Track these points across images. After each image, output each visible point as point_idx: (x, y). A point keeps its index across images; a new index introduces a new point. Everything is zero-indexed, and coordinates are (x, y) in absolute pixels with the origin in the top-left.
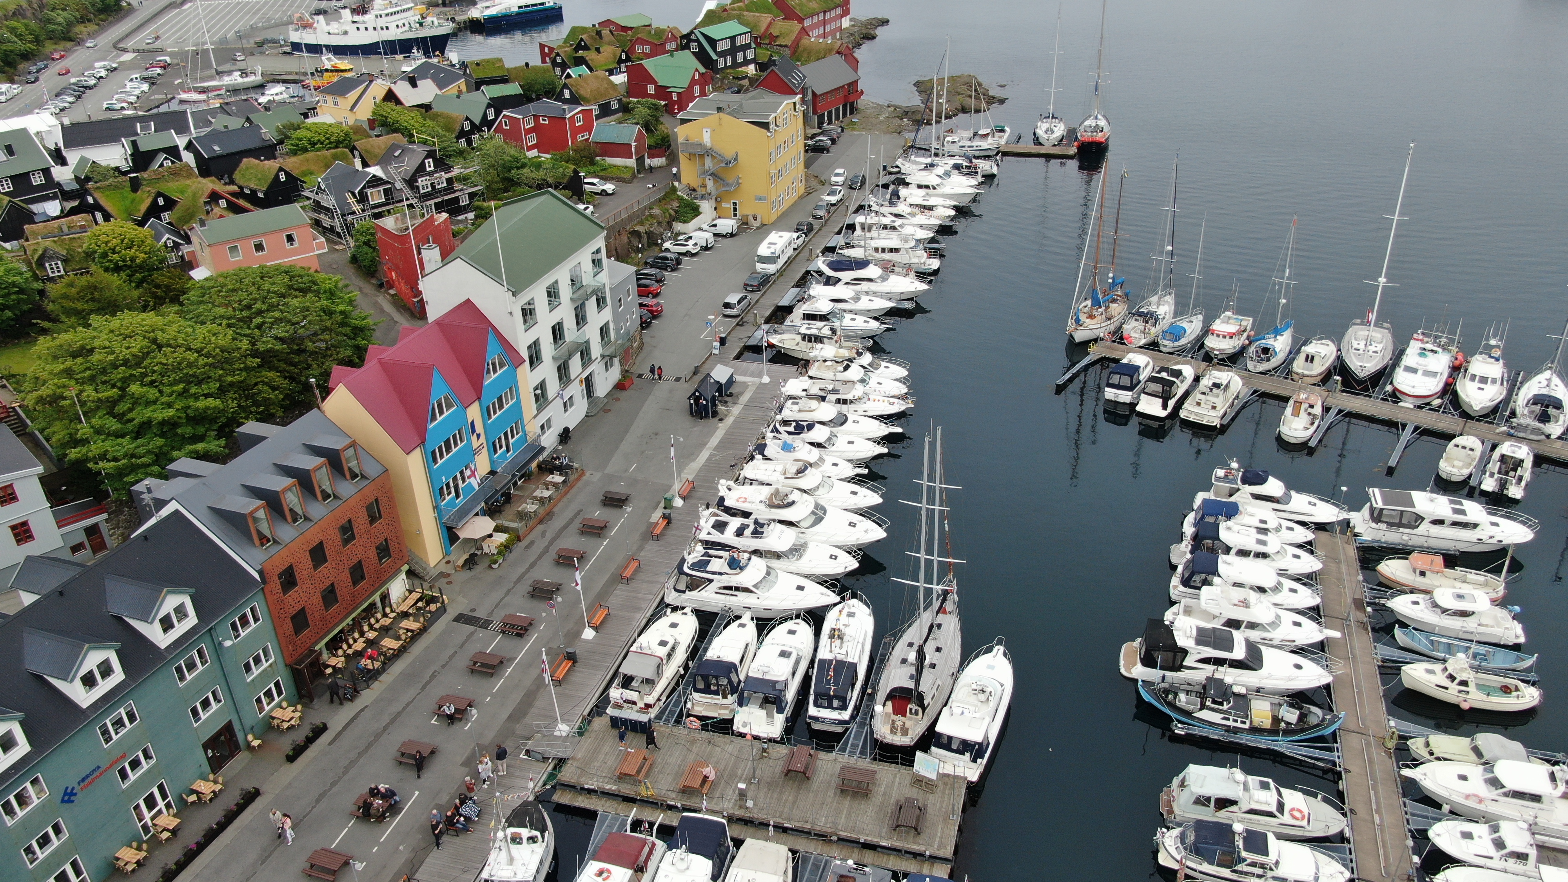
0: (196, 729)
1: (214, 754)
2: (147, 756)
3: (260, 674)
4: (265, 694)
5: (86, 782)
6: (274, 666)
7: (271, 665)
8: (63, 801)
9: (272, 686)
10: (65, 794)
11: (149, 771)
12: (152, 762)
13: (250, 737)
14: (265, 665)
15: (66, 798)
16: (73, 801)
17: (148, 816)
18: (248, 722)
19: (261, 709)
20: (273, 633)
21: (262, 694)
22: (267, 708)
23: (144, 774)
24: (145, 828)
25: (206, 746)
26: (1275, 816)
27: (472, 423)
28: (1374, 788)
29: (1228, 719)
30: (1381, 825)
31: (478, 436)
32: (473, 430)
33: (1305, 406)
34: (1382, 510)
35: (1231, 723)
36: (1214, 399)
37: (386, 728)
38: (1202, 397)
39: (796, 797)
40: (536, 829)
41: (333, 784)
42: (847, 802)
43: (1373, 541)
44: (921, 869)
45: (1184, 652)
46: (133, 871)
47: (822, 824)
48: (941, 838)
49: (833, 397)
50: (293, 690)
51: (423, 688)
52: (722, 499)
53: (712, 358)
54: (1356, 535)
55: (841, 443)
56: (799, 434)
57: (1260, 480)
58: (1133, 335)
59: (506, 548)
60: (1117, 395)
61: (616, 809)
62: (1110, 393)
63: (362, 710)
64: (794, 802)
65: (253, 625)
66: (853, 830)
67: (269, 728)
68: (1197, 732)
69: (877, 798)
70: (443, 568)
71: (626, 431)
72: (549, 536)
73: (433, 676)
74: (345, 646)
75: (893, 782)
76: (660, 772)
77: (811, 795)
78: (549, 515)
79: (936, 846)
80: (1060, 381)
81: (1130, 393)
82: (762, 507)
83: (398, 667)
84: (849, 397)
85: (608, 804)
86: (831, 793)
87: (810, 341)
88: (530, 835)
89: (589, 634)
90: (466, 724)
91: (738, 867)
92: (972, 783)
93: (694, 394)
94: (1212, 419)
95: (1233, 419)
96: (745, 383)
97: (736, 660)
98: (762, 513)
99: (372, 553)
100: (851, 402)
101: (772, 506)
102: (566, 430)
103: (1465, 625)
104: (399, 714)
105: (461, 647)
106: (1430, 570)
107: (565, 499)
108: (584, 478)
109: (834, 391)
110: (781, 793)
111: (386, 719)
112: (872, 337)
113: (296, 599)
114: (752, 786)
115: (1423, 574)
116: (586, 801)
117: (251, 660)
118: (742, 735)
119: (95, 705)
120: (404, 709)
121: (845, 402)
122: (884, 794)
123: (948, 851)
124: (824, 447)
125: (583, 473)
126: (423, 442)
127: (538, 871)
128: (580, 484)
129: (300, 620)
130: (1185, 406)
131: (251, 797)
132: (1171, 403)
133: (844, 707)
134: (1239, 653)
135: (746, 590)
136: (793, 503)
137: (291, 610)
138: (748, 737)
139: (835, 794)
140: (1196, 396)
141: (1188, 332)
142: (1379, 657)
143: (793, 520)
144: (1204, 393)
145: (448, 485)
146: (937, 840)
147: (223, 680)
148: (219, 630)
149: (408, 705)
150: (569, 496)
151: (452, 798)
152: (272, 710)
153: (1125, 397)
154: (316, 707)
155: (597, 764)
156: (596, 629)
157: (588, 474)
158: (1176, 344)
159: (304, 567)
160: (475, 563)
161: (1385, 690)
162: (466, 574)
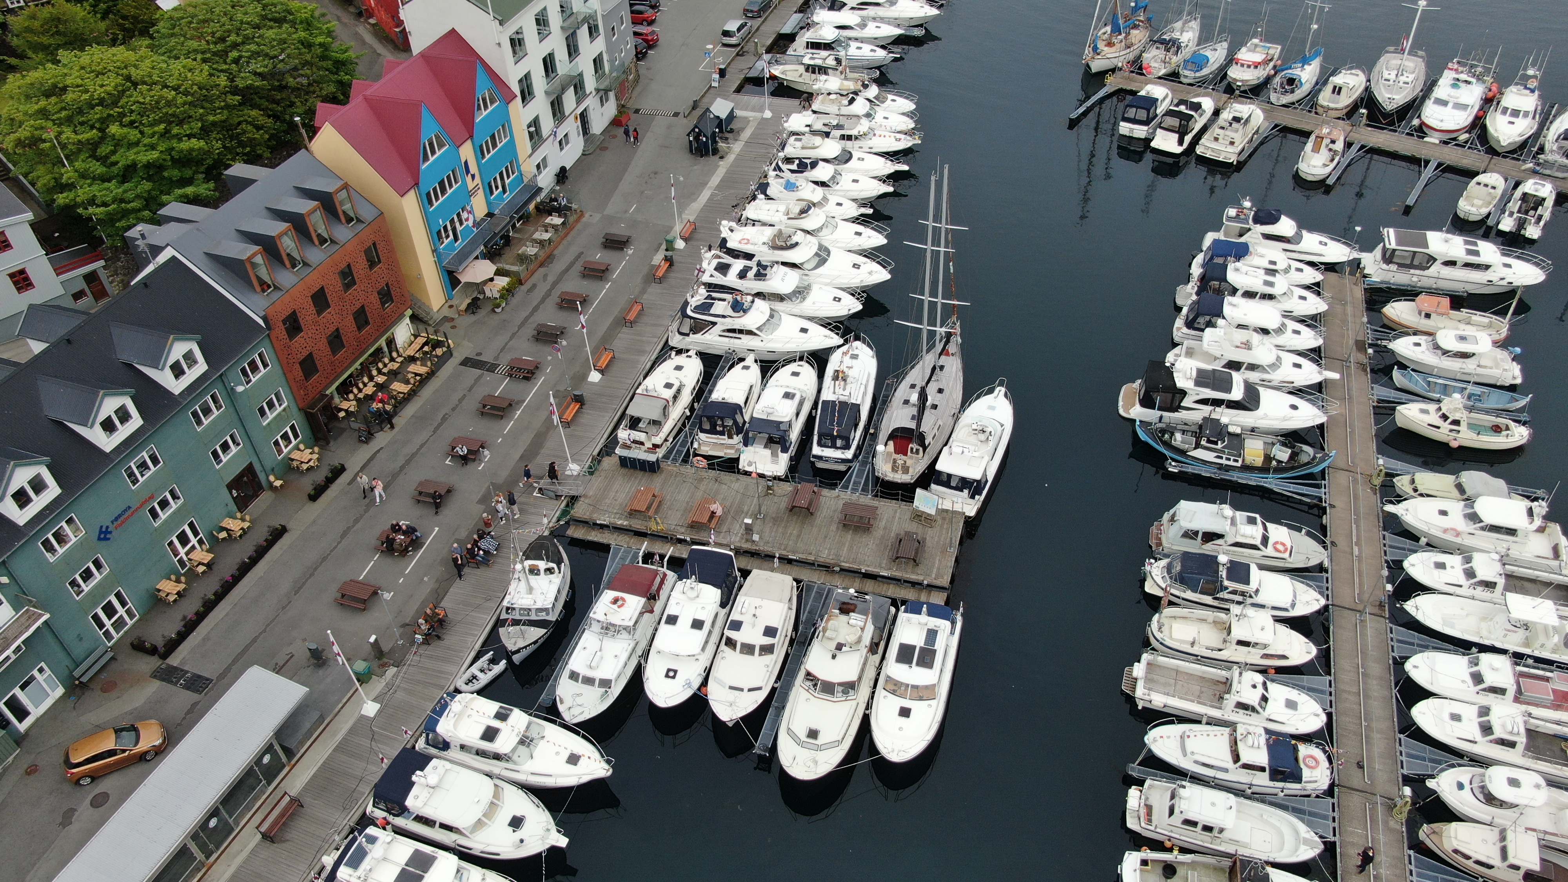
0: (219, 471)
1: (239, 494)
2: (175, 497)
3: (275, 418)
4: (281, 437)
5: (119, 522)
6: (288, 409)
7: (284, 410)
8: (99, 539)
9: (288, 429)
10: (101, 532)
11: (178, 510)
12: (180, 502)
13: (272, 478)
14: (279, 409)
15: (102, 536)
16: (109, 539)
17: (182, 551)
18: (269, 464)
19: (280, 451)
20: (283, 379)
21: (278, 437)
22: (285, 451)
23: (174, 513)
24: (181, 561)
25: (230, 487)
26: (1259, 549)
27: (466, 163)
28: (1357, 522)
29: (1221, 458)
30: (1359, 557)
31: (473, 177)
32: (468, 171)
33: (1326, 141)
34: (1394, 250)
35: (1224, 462)
36: (1232, 134)
37: (402, 468)
38: (1221, 132)
39: (801, 531)
40: (552, 562)
41: (356, 521)
42: (849, 536)
43: (1382, 282)
44: (919, 596)
45: (1183, 393)
46: (175, 601)
47: (825, 556)
48: (938, 569)
49: (837, 133)
50: (308, 432)
51: (434, 432)
52: (724, 241)
53: (712, 91)
54: (1365, 276)
55: (845, 182)
56: (802, 172)
57: (1273, 220)
58: (1153, 64)
59: (507, 292)
60: (1132, 130)
61: (628, 543)
62: (1125, 128)
63: (378, 451)
64: (799, 536)
65: (263, 371)
66: (854, 562)
67: (289, 469)
68: (1189, 469)
69: (878, 533)
70: (446, 312)
71: (625, 170)
72: (551, 279)
73: (444, 419)
74: (355, 391)
75: (894, 517)
76: (670, 508)
77: (815, 530)
78: (549, 259)
79: (934, 576)
80: (1074, 116)
81: (1146, 128)
82: (765, 249)
83: (410, 410)
84: (854, 132)
85: (620, 538)
86: (834, 527)
87: (814, 72)
88: (547, 567)
89: (595, 377)
90: (480, 464)
91: (746, 595)
92: (970, 517)
93: (693, 130)
94: (1228, 156)
95: (1250, 156)
96: (746, 118)
97: (741, 402)
98: (765, 255)
99: (374, 299)
100: (856, 138)
101: (775, 247)
102: (563, 169)
103: (1464, 366)
104: (413, 455)
105: (469, 391)
106: (1436, 312)
107: (565, 242)
108: (584, 220)
109: (839, 127)
110: (786, 527)
111: (401, 461)
112: (879, 68)
113: (302, 344)
114: (758, 522)
115: (1428, 316)
116: (599, 535)
117: (265, 404)
118: (747, 474)
119: (118, 449)
120: (419, 450)
121: (849, 138)
122: (885, 528)
123: (945, 581)
124: (828, 186)
125: (582, 214)
126: (417, 184)
127: (556, 599)
128: (579, 226)
129: (308, 366)
130: (1203, 141)
131: (278, 533)
132: (1188, 139)
133: (847, 447)
134: (1237, 394)
135: (750, 333)
136: (797, 244)
137: (299, 356)
138: (754, 475)
139: (838, 528)
140: (1215, 130)
141: (1211, 61)
142: (1375, 398)
143: (797, 261)
144: (1223, 128)
145: (445, 228)
146: (935, 570)
147: (239, 424)
148: (231, 375)
149: (422, 446)
150: (569, 238)
151: (471, 533)
152: (290, 452)
153: (1140, 131)
154: (333, 449)
155: (608, 501)
156: (602, 372)
157: (587, 215)
158: (1198, 74)
159: (307, 313)
160: (478, 307)
161: (1377, 431)
162: (470, 319)
